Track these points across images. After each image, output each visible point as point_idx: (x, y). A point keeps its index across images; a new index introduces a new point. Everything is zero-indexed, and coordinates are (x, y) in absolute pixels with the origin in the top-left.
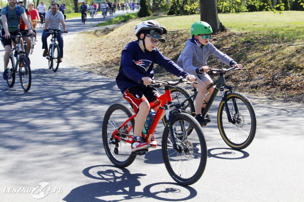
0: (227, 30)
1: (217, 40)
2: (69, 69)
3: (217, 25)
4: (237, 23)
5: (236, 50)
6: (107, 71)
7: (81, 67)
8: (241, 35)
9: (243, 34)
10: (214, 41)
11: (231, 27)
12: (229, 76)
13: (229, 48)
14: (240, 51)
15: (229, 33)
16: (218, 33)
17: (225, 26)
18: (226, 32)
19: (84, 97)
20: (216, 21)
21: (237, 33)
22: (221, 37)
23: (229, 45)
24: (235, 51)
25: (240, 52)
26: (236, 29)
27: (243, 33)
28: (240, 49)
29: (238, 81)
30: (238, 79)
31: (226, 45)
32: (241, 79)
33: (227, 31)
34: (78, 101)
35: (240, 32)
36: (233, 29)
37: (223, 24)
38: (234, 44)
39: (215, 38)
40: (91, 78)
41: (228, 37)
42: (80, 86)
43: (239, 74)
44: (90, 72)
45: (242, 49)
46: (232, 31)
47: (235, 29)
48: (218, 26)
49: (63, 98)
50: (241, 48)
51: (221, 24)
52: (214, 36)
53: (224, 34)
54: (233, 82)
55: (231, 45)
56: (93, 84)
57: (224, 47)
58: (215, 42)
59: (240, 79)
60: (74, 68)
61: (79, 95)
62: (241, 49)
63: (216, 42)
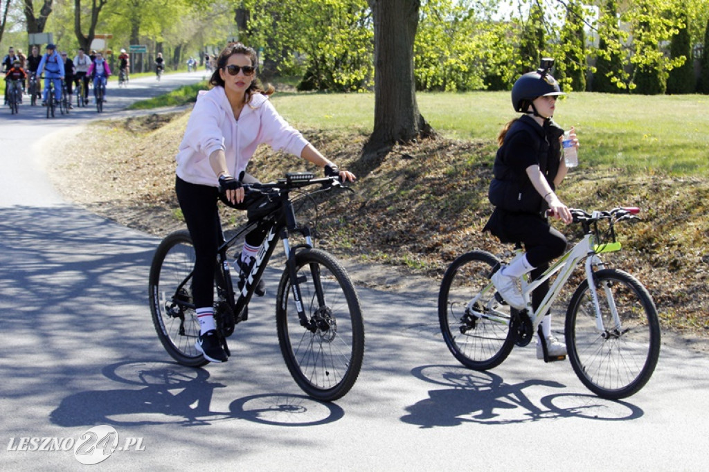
0: (436, 134)
1: (411, 158)
2: (59, 210)
3: (412, 121)
4: (460, 119)
5: (456, 183)
6: (148, 219)
7: (90, 206)
8: (468, 149)
9: (472, 145)
10: (403, 160)
11: (446, 129)
12: (437, 245)
13: (440, 179)
14: (464, 187)
15: (439, 142)
16: (414, 142)
17: (431, 124)
18: (434, 139)
19: (93, 280)
20: (412, 112)
21: (458, 144)
22: (421, 151)
23: (439, 170)
24: (452, 187)
25: (465, 189)
26: (456, 133)
27: (472, 142)
28: (465, 183)
30: (457, 253)
31: (433, 172)
33: (436, 137)
34: (76, 290)
35: (465, 141)
36: (451, 133)
37: (427, 120)
38: (450, 168)
39: (407, 152)
40: (110, 235)
41: (438, 152)
42: (84, 254)
43: (461, 241)
44: (110, 221)
45: (470, 182)
46: (448, 137)
47: (455, 132)
48: (416, 124)
49: (41, 281)
50: (466, 180)
51: (422, 119)
52: (406, 148)
53: (427, 143)
54: (446, 261)
55: (443, 170)
56: (114, 250)
57: (428, 176)
58: (406, 163)
60: (71, 210)
61: (80, 275)
62: (468, 182)
63: (410, 161)
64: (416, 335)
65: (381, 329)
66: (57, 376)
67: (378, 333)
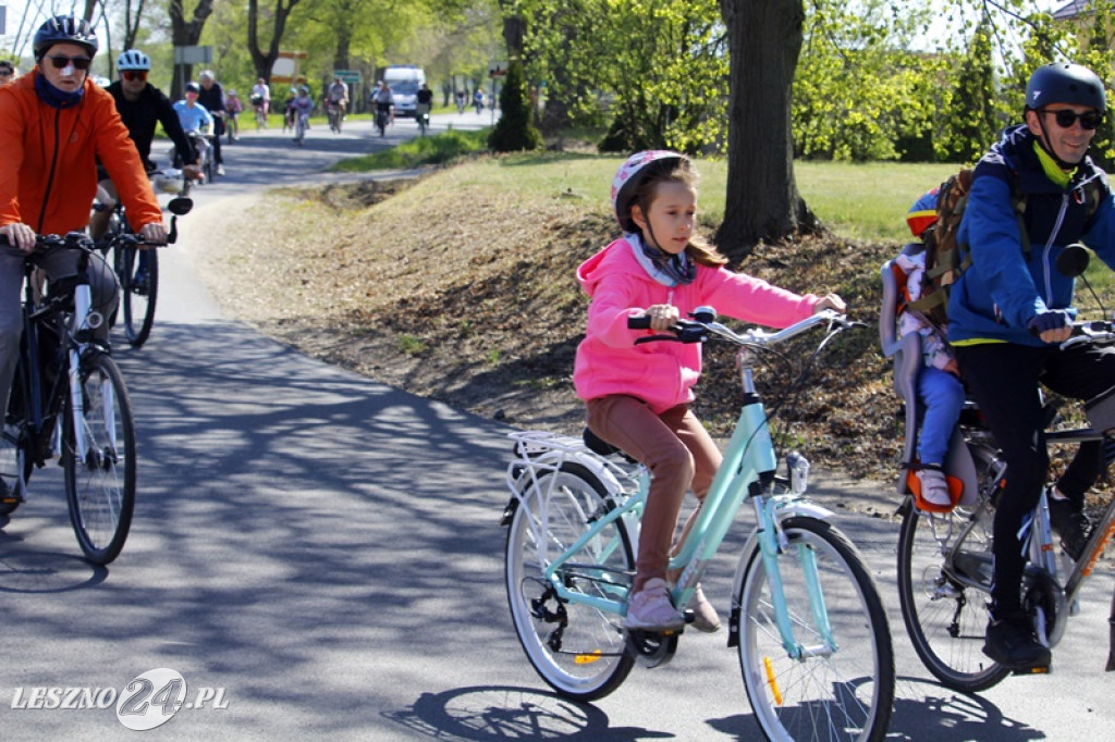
0: (824, 229)
1: (783, 266)
2: (210, 329)
3: (786, 208)
4: (860, 205)
5: (856, 310)
6: (354, 351)
7: (261, 324)
8: (874, 254)
9: (881, 248)
10: (771, 270)
11: (839, 221)
12: (825, 409)
15: (828, 241)
16: (788, 240)
17: (815, 213)
18: (821, 237)
19: (259, 447)
20: (786, 193)
21: (859, 246)
22: (798, 255)
25: (870, 319)
26: (856, 229)
27: (881, 244)
28: (870, 309)
29: (857, 433)
30: (856, 424)
31: (818, 289)
32: (869, 425)
33: (824, 234)
34: (232, 463)
35: (869, 243)
36: (847, 228)
37: (811, 206)
38: (846, 285)
39: (777, 256)
40: (293, 373)
41: (827, 258)
42: (247, 403)
43: (863, 405)
44: (291, 350)
46: (842, 234)
47: (854, 226)
48: (792, 211)
49: (177, 445)
50: (872, 305)
51: (802, 204)
52: (774, 249)
53: (815, 245)
54: (838, 436)
55: (835, 288)
56: (295, 398)
58: (775, 274)
59: (865, 428)
60: (228, 329)
61: (242, 437)
62: (875, 308)
63: (781, 272)
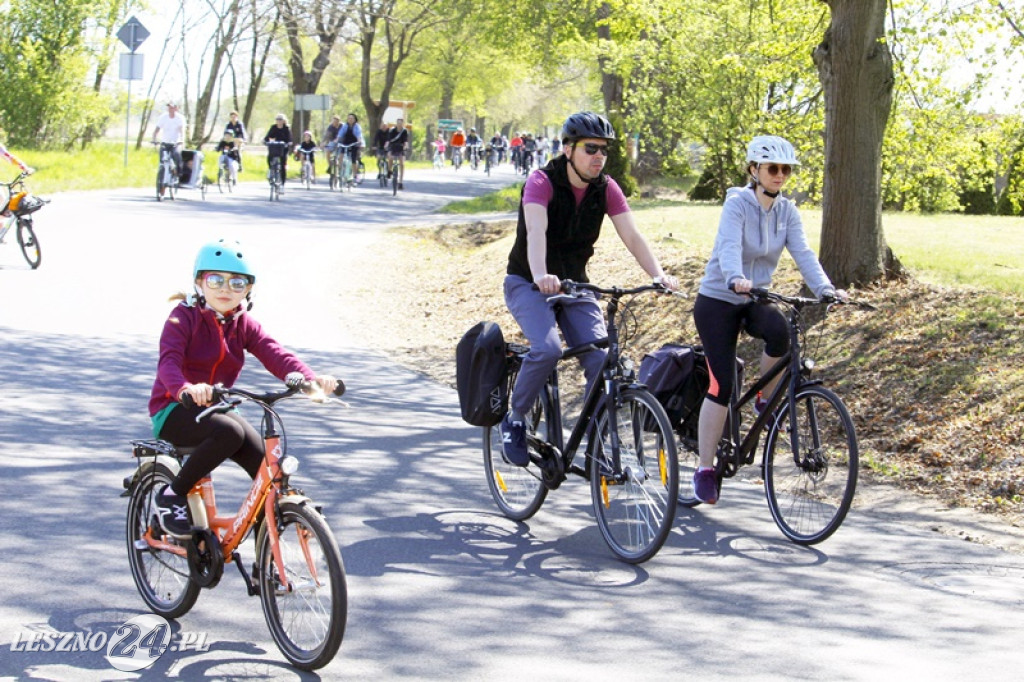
0: (908, 275)
1: (872, 309)
2: (348, 356)
3: (875, 255)
4: (937, 254)
5: (941, 350)
7: (394, 353)
8: (952, 299)
9: (961, 294)
10: (861, 312)
11: (919, 269)
12: (915, 441)
13: (915, 342)
14: (952, 356)
15: (912, 287)
16: (876, 285)
17: (901, 261)
18: (906, 283)
19: (406, 467)
20: (875, 242)
21: (941, 291)
22: (886, 300)
23: (914, 330)
24: (936, 355)
25: (954, 359)
26: (935, 276)
27: (960, 290)
28: (953, 350)
29: (946, 463)
30: (945, 456)
31: (906, 331)
32: (956, 456)
33: (908, 280)
34: (383, 481)
35: (949, 289)
36: (926, 274)
37: (896, 254)
38: (931, 328)
39: (867, 300)
40: (428, 399)
41: (912, 303)
42: (393, 425)
43: (950, 437)
44: (423, 377)
45: (962, 350)
46: (924, 280)
47: (934, 272)
48: (880, 259)
49: (327, 463)
50: (956, 346)
51: (889, 252)
52: (864, 293)
53: (895, 288)
54: (929, 466)
55: (920, 330)
56: (434, 423)
57: (898, 337)
58: (864, 316)
59: (953, 459)
60: (364, 357)
61: (388, 456)
62: (959, 350)
63: (870, 314)
64: (896, 578)
65: (844, 566)
66: (368, 613)
67: (841, 571)
